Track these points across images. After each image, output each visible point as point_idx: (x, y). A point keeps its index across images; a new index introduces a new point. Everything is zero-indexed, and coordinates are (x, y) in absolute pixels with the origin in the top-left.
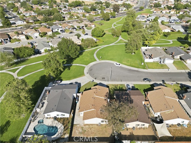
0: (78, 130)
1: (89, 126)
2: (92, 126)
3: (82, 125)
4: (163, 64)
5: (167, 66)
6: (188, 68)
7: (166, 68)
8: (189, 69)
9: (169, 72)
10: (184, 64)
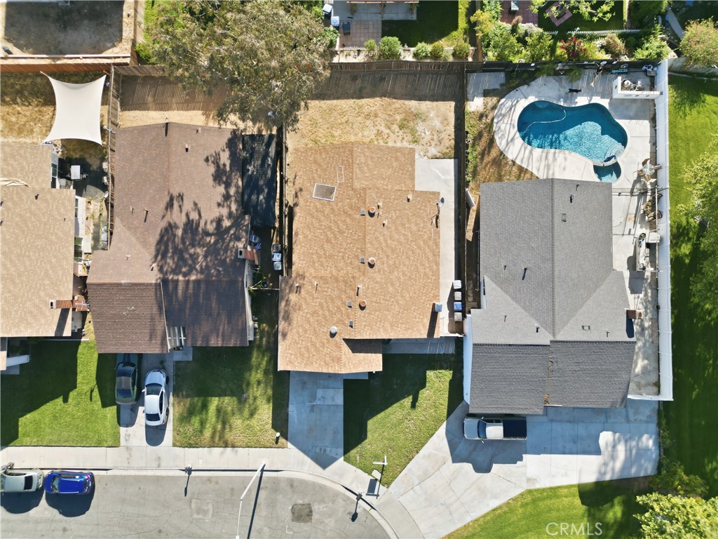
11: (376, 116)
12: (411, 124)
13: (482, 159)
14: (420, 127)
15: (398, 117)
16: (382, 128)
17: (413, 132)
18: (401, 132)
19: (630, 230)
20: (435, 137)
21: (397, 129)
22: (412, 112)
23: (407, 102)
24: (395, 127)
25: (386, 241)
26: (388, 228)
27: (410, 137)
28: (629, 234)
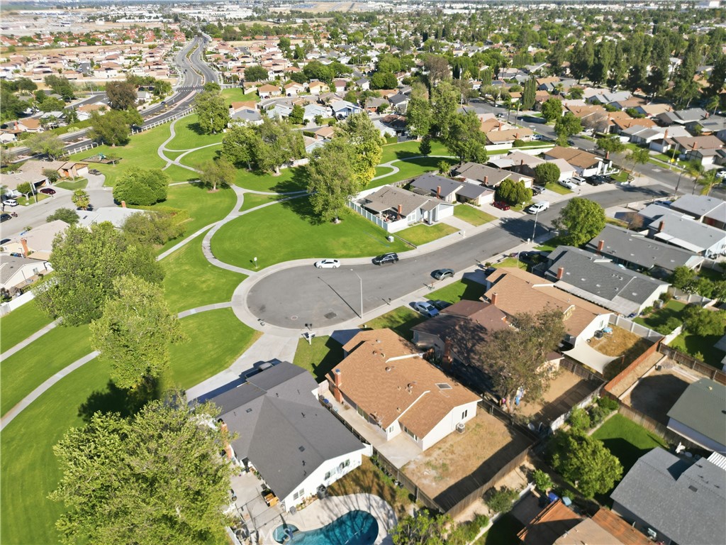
0: (426, 477)
1: (440, 449)
2: (448, 445)
3: (419, 457)
4: (434, 223)
5: (448, 226)
6: (491, 216)
7: (453, 232)
8: (497, 218)
9: (464, 237)
10: (475, 209)
11: (465, 460)
12: (440, 471)
13: (378, 485)
14: (433, 473)
15: (451, 469)
16: (454, 456)
17: (435, 468)
18: (441, 462)
19: (243, 510)
20: (419, 474)
21: (445, 462)
22: (447, 477)
23: (457, 480)
24: (448, 462)
25: (391, 383)
26: (396, 388)
27: (433, 463)
28: (242, 508)
